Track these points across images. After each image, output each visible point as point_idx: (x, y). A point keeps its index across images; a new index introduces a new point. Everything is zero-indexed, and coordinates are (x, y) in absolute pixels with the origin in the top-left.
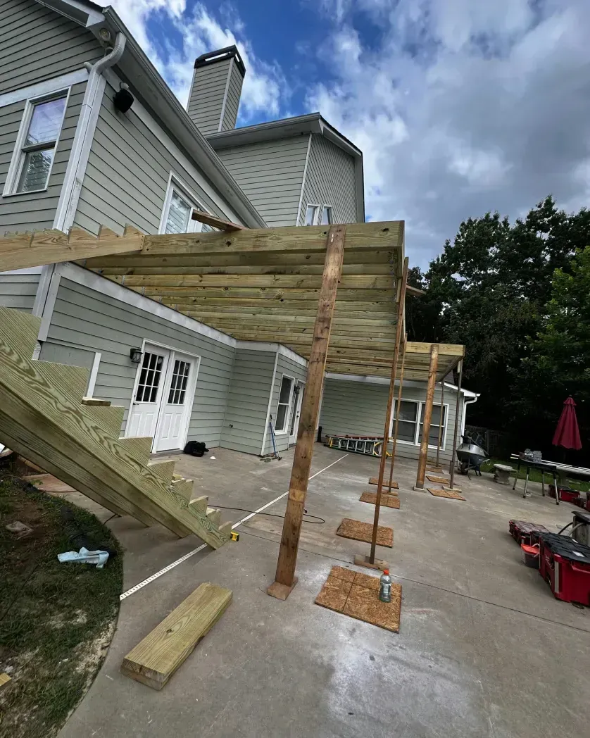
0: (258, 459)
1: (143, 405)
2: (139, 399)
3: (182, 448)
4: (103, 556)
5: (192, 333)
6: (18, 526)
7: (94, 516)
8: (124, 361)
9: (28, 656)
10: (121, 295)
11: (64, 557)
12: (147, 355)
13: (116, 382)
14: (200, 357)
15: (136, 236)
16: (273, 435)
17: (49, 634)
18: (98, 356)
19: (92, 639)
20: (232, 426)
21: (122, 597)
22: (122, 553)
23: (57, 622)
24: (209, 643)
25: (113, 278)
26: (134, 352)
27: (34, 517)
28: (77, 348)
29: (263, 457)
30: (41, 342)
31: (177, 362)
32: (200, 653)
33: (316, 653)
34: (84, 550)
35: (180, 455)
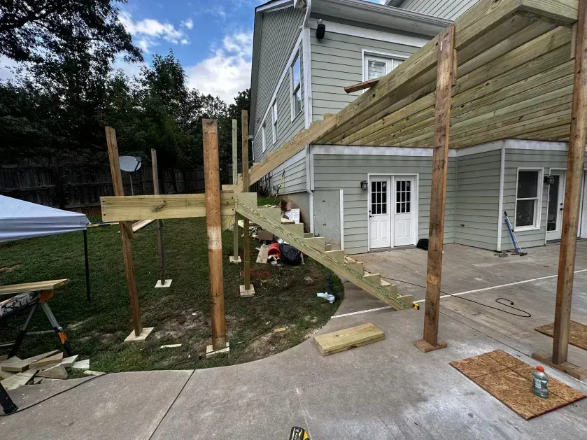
0: (492, 254)
1: (377, 217)
2: (374, 212)
3: (416, 244)
4: (332, 298)
5: (406, 159)
6: (308, 279)
7: (340, 280)
8: (358, 191)
9: (294, 326)
10: (347, 151)
11: (320, 295)
12: (373, 184)
13: (356, 205)
14: (418, 175)
15: (331, 118)
16: (511, 231)
17: (302, 322)
18: (342, 191)
19: (314, 329)
20: (463, 225)
21: (332, 317)
22: (343, 299)
23: (307, 318)
24: (357, 351)
25: (340, 143)
26: (363, 184)
27: (316, 276)
28: (329, 190)
29: (499, 252)
30: (312, 191)
31: (398, 183)
32: (350, 352)
33: (421, 386)
34: (326, 293)
35: (414, 250)
